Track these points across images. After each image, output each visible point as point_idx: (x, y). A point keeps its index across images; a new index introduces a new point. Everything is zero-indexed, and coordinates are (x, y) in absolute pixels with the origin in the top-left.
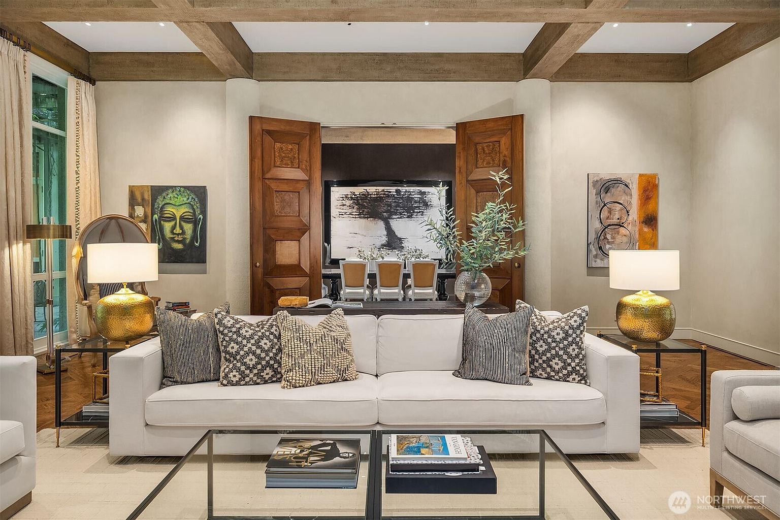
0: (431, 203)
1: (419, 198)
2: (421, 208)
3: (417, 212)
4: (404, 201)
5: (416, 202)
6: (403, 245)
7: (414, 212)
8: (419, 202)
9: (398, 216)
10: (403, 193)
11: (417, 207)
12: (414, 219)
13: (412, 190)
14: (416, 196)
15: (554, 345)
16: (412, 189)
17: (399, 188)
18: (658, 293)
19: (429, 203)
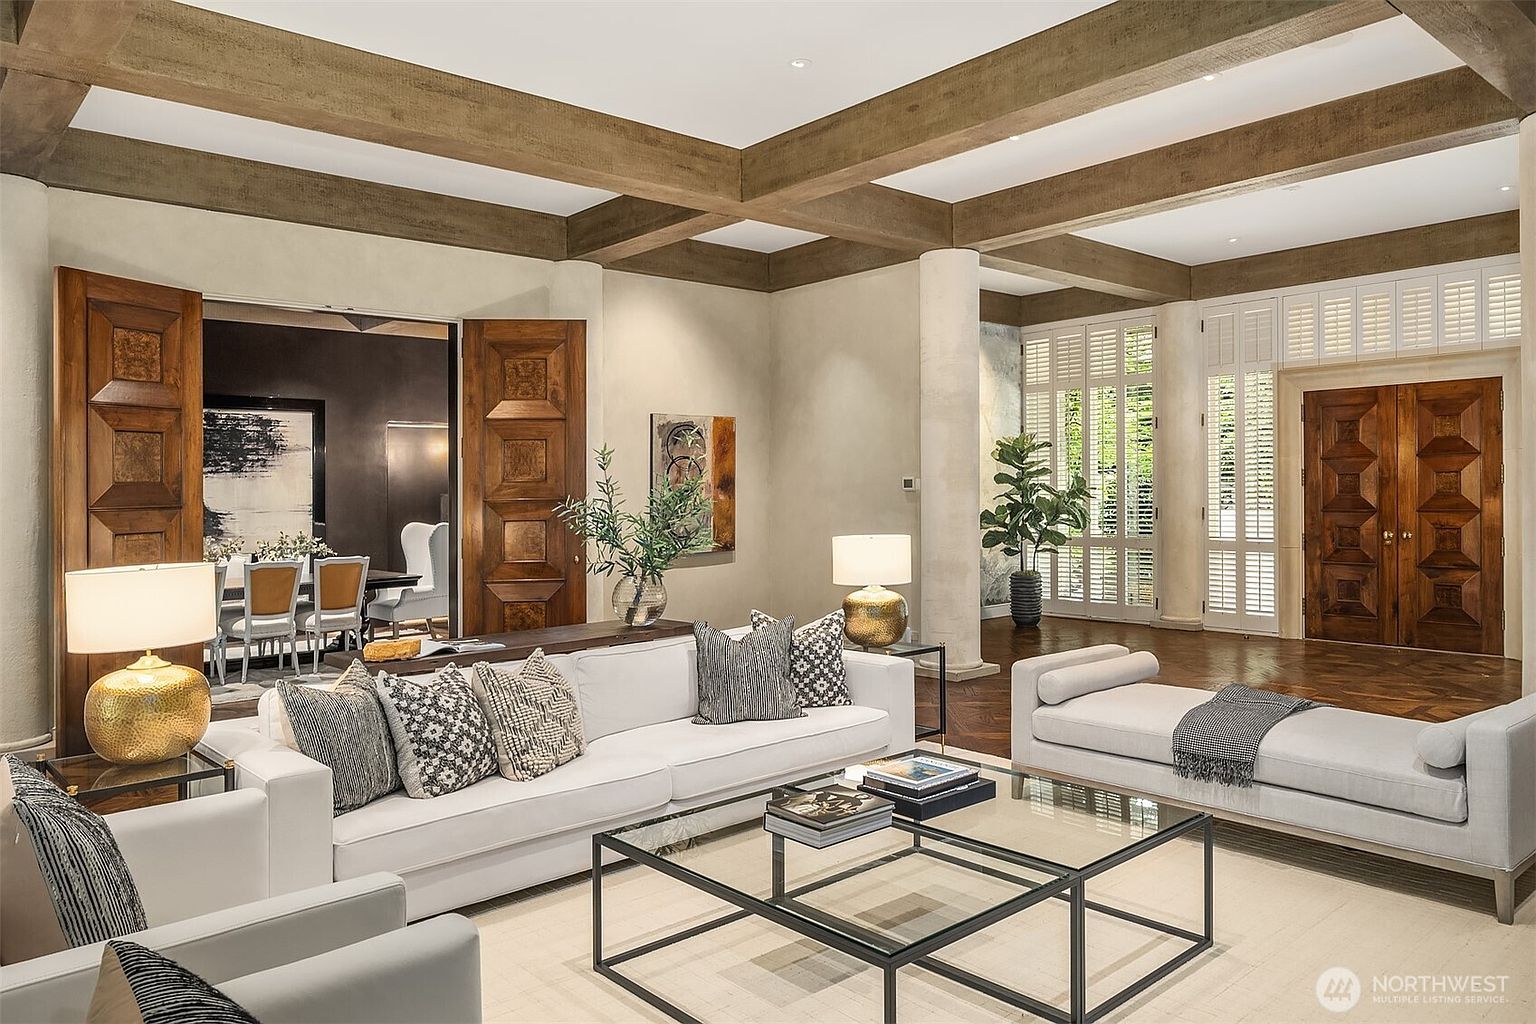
0: (283, 443)
1: (257, 431)
2: (261, 452)
3: (253, 460)
4: (223, 438)
5: (249, 440)
6: (220, 527)
7: (246, 460)
8: (257, 440)
9: (210, 469)
10: (221, 422)
11: (252, 450)
12: (247, 474)
13: (241, 417)
14: (250, 428)
15: (817, 662)
16: (241, 414)
17: (213, 411)
18: (887, 588)
19: (278, 443)
